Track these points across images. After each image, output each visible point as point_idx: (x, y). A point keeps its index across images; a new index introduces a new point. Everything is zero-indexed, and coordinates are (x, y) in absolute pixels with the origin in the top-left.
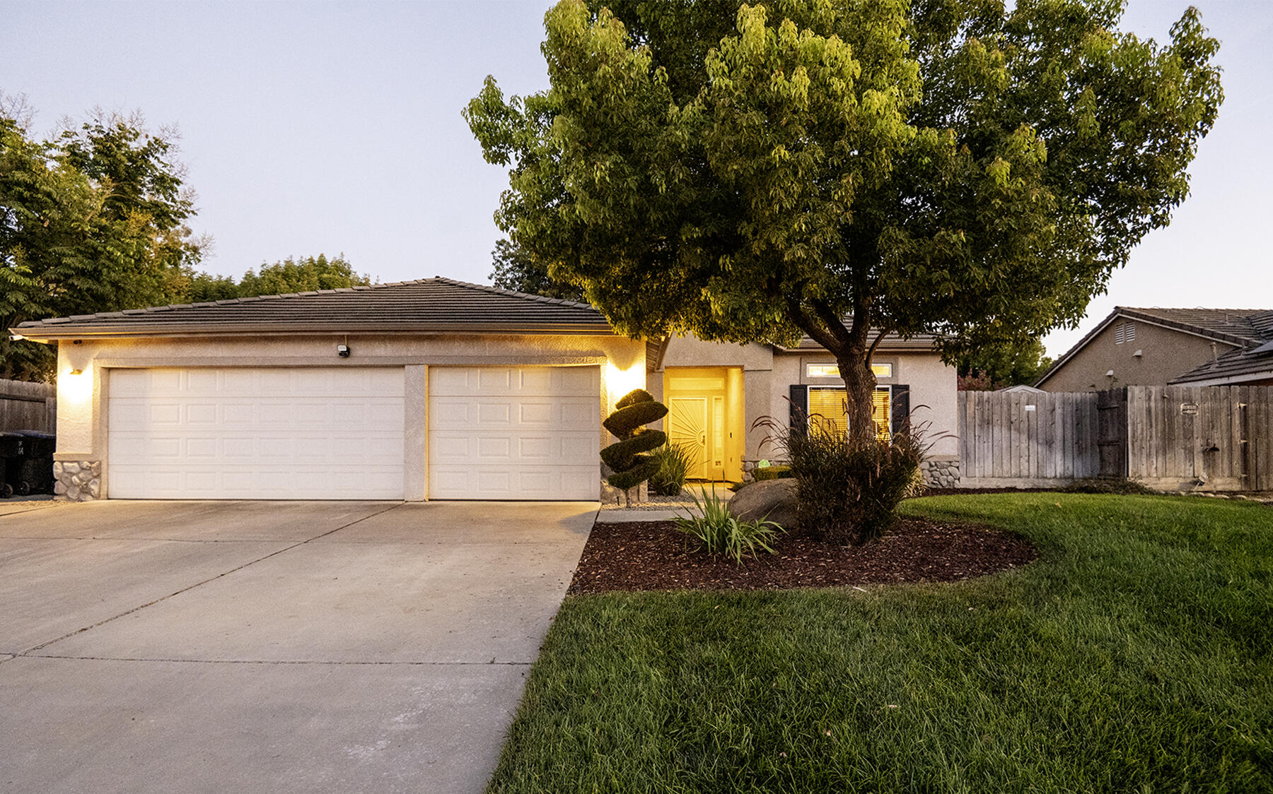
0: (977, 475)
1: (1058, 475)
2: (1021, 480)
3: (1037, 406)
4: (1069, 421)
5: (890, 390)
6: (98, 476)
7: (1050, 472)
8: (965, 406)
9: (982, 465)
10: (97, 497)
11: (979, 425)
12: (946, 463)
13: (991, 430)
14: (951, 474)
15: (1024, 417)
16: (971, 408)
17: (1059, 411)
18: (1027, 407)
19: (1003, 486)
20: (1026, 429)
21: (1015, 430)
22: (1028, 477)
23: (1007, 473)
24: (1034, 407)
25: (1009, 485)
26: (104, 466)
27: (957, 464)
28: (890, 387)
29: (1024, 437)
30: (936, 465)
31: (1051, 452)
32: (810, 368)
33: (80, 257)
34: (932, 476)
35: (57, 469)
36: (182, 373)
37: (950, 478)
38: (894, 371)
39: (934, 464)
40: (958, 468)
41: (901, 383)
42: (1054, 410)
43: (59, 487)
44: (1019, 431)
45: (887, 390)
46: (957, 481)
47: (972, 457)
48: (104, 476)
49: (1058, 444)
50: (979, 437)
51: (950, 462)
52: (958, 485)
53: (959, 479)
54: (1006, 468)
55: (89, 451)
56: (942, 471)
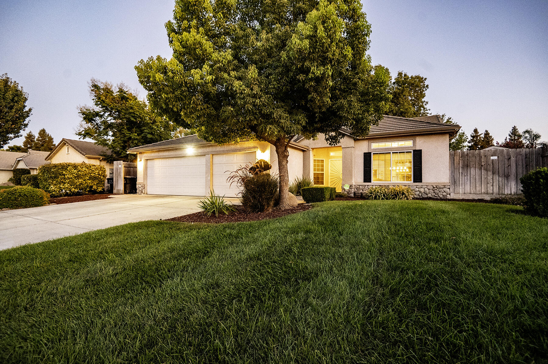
0: (461, 192)
1: (513, 193)
2: (487, 195)
3: (498, 157)
4: (520, 163)
5: (412, 152)
6: (144, 188)
7: (507, 191)
8: (454, 158)
9: (464, 187)
10: (144, 194)
11: (462, 167)
12: (442, 187)
13: (469, 170)
14: (445, 192)
15: (490, 162)
16: (457, 159)
17: (513, 159)
18: (491, 157)
19: (476, 198)
20: (491, 168)
21: (484, 169)
22: (493, 194)
23: (479, 191)
24: (496, 157)
25: (480, 198)
26: (146, 186)
27: (449, 187)
28: (412, 151)
29: (490, 173)
30: (436, 187)
31: (508, 181)
32: (373, 145)
33: (149, 129)
34: (434, 192)
35: (137, 187)
36: (160, 160)
37: (444, 194)
38: (414, 143)
39: (435, 187)
40: (449, 188)
41: (417, 148)
42: (510, 158)
43: (138, 191)
44: (487, 170)
45: (411, 152)
46: (448, 195)
47: (458, 183)
48: (146, 188)
49: (513, 176)
50: (462, 173)
51: (445, 186)
52: (449, 197)
53: (450, 194)
54: (478, 189)
55: (142, 182)
56: (440, 190)
